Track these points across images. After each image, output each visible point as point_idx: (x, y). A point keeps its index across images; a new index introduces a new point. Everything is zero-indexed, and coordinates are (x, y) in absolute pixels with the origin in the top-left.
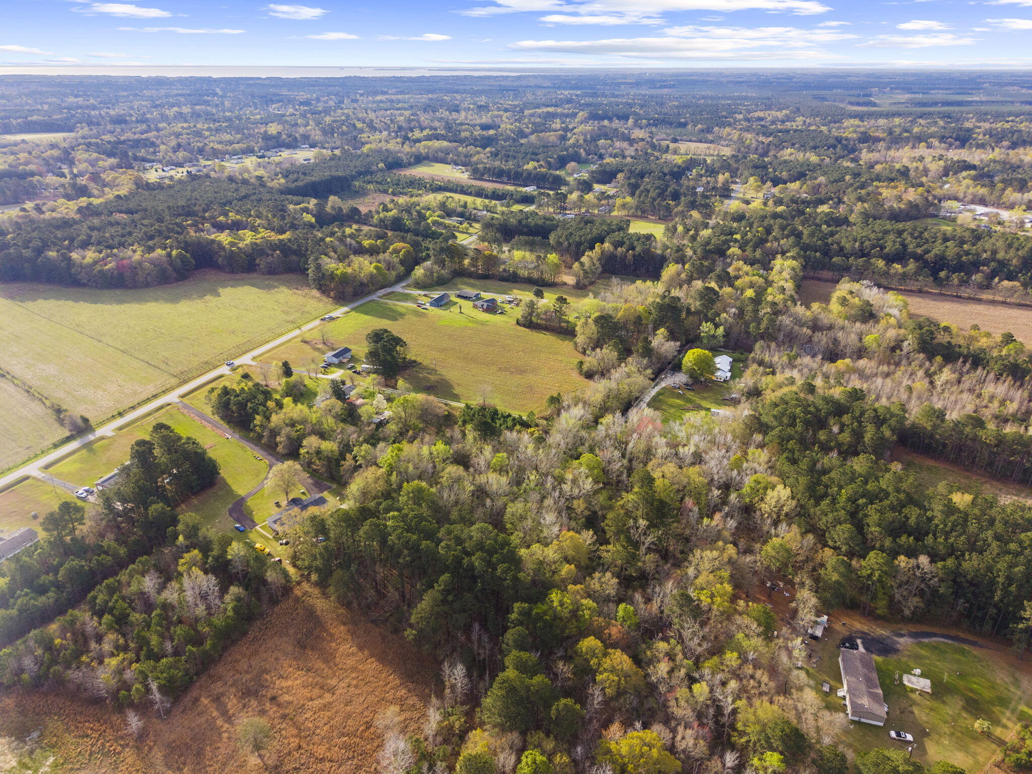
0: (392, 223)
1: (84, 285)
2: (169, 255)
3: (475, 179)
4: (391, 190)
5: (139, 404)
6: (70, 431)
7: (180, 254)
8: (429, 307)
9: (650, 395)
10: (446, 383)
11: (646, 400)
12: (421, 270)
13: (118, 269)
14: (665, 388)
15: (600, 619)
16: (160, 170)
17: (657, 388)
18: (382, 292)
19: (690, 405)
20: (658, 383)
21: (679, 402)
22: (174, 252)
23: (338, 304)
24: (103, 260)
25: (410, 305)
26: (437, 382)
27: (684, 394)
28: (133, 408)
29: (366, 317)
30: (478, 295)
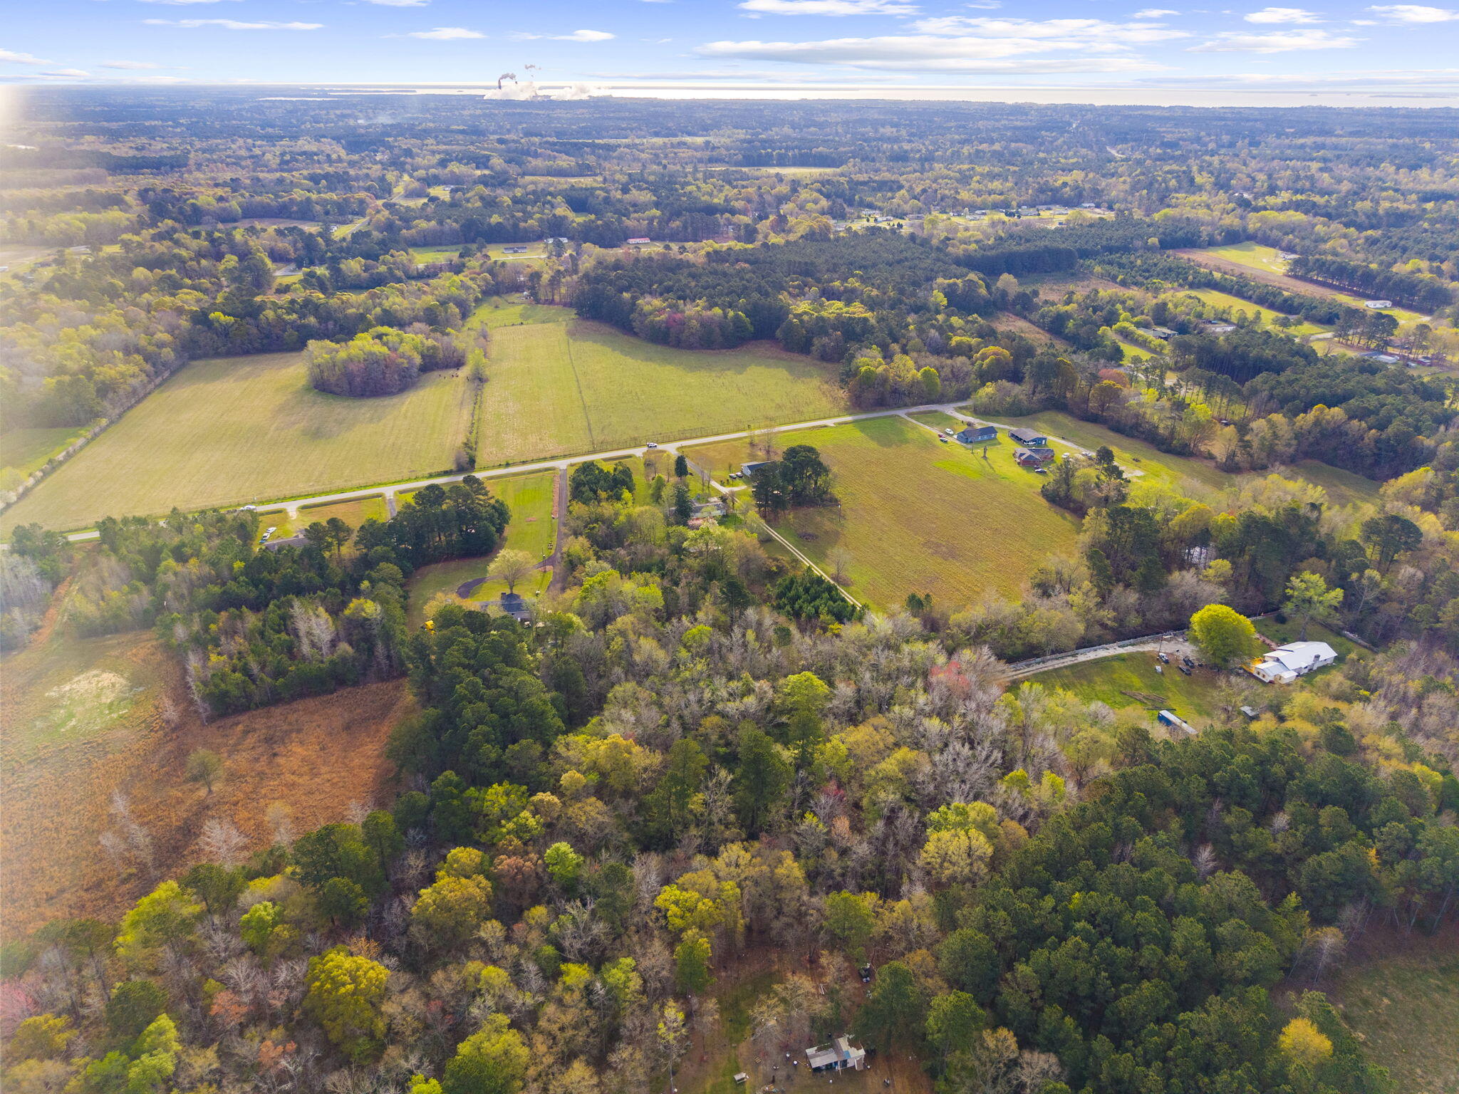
0: (1052, 322)
1: (636, 334)
2: (725, 315)
3: (1296, 277)
4: (1121, 277)
5: (533, 461)
6: (453, 467)
7: (737, 316)
8: (953, 440)
9: (1101, 653)
10: (834, 537)
11: (1081, 658)
12: (989, 389)
13: (667, 322)
14: (1143, 653)
15: (516, 842)
16: (872, 220)
17: (1130, 649)
18: (922, 408)
19: (1145, 692)
20: (1144, 643)
21: (1136, 681)
22: (731, 313)
23: (849, 411)
24: (661, 311)
25: (932, 431)
26: (826, 532)
27: (1162, 673)
28: (524, 463)
29: (858, 434)
30: (1041, 439)
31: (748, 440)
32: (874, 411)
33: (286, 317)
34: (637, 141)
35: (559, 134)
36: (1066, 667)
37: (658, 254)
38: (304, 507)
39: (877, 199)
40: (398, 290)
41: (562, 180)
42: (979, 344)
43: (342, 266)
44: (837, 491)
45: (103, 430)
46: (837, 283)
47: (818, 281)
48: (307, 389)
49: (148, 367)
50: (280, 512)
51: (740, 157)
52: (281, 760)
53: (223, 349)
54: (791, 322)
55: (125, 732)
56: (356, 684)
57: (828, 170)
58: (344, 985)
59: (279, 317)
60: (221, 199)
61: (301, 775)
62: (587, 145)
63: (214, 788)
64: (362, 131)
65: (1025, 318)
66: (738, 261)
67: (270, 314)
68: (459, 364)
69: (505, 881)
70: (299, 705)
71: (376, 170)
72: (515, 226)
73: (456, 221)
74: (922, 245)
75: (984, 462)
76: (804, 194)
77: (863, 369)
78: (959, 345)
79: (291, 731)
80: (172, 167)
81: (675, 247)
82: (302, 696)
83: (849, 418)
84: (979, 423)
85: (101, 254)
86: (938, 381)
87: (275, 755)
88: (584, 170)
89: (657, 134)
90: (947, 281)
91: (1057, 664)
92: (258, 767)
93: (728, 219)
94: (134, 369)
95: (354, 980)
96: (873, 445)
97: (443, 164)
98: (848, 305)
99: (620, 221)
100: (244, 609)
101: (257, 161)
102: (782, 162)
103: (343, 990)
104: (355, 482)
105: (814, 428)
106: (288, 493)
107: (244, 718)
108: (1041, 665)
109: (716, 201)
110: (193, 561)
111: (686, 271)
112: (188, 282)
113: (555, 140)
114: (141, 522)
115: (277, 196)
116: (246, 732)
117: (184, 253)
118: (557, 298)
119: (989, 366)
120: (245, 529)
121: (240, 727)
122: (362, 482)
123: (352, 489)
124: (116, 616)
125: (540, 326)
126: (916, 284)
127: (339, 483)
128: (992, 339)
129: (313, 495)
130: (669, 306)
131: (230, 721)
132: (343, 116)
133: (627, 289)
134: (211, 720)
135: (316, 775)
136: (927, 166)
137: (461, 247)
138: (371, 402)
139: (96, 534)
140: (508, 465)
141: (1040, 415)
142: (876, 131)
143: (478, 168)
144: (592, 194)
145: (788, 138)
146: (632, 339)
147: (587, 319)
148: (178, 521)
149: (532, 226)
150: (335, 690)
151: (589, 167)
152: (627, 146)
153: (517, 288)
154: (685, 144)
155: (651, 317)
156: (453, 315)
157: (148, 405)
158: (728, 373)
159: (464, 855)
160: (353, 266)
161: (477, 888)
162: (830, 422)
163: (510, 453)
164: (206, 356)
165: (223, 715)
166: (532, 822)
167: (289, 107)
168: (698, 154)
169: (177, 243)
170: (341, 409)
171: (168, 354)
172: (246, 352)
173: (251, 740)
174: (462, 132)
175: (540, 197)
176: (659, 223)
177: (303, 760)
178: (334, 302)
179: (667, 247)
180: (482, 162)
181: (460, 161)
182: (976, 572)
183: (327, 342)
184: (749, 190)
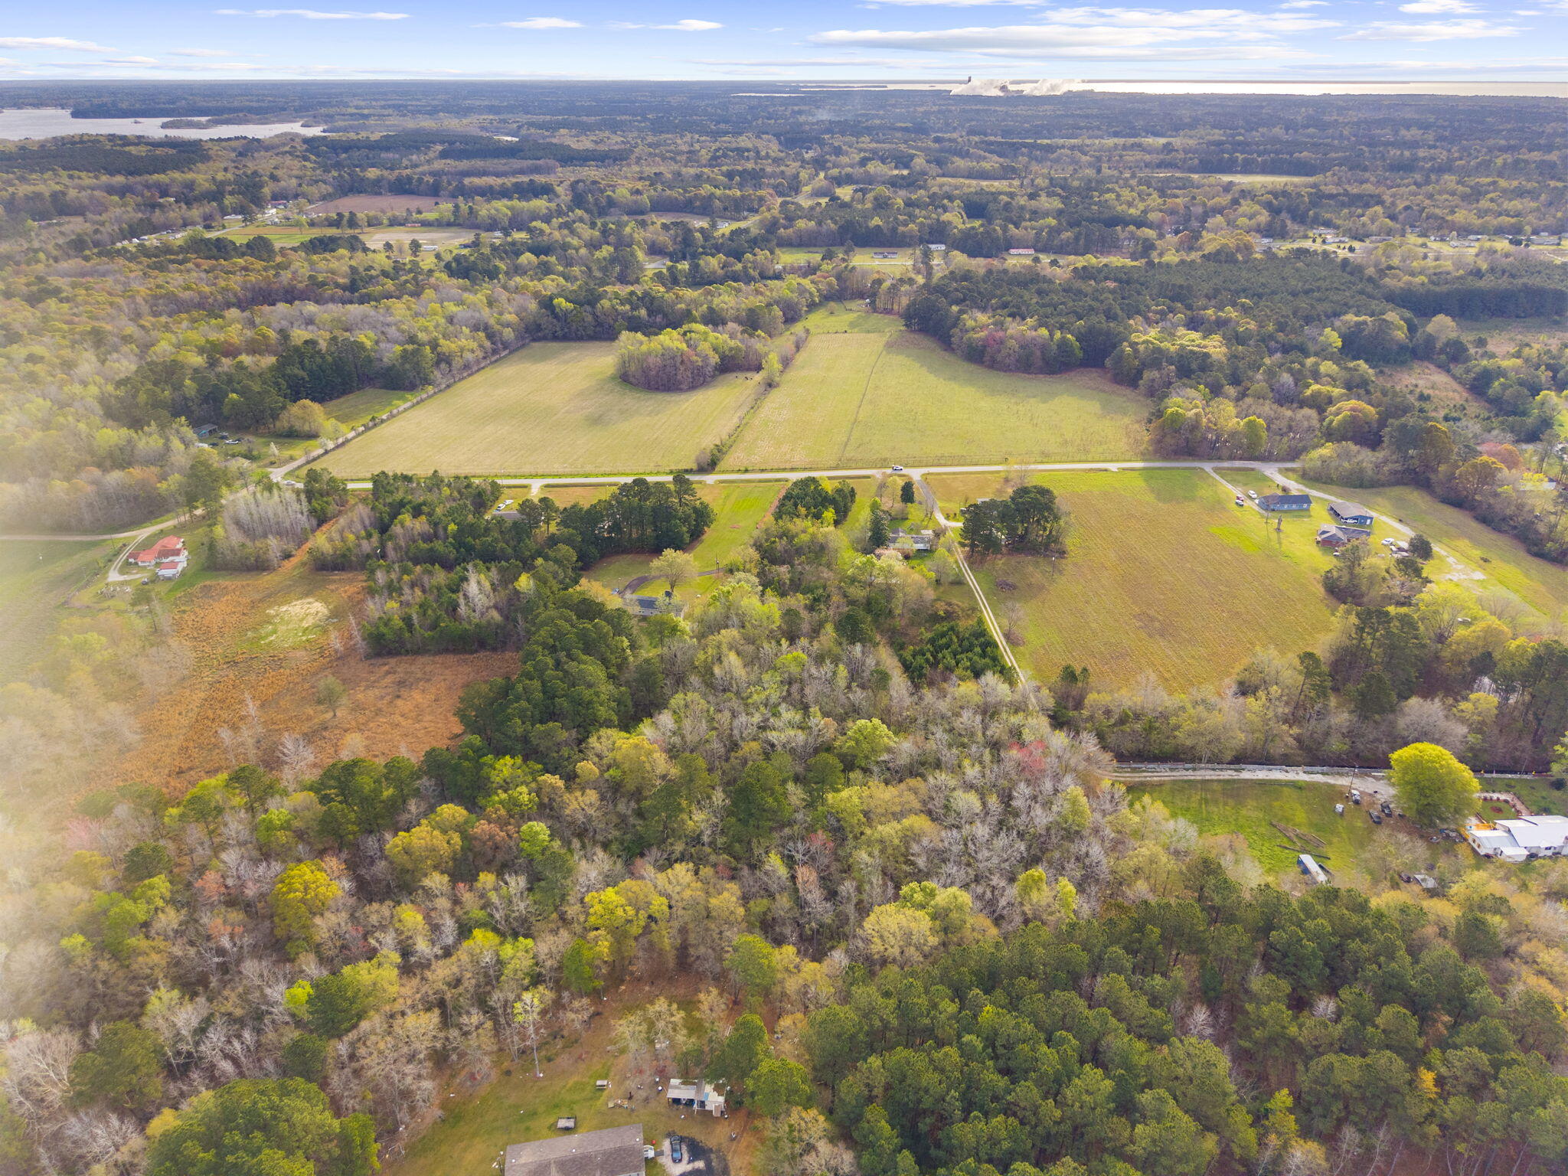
1: (953, 351)
2: (1051, 337)
5: (772, 470)
6: (695, 467)
7: (1063, 340)
8: (1252, 506)
9: (1277, 774)
10: (1033, 591)
11: (1246, 775)
12: (1327, 450)
13: (986, 340)
14: (1333, 786)
15: (503, 812)
16: (1319, 240)
17: (1319, 778)
18: (1238, 464)
19: (1303, 830)
20: (1341, 775)
21: (1301, 816)
22: (1058, 335)
23: (1144, 456)
24: (983, 327)
25: (1231, 491)
26: (1030, 585)
27: (1342, 814)
28: (762, 471)
29: (1139, 483)
30: (1366, 518)
31: (1003, 475)
32: (1177, 460)
33: (620, 308)
34: (1088, 142)
35: (1006, 133)
36: (1219, 781)
37: (1024, 267)
38: (547, 486)
39: (1341, 218)
40: (735, 289)
41: (974, 182)
42: (1342, 395)
43: (701, 262)
44: (1070, 542)
45: (430, 397)
46: (1210, 312)
47: (1189, 307)
48: (613, 378)
49: (488, 344)
50: (525, 487)
51: (1196, 161)
52: (399, 702)
53: (560, 333)
54: (1123, 351)
55: (304, 653)
56: (494, 649)
57: (1296, 180)
58: (296, 891)
59: (613, 307)
60: (638, 192)
61: (407, 718)
62: (1025, 145)
63: (338, 714)
64: (807, 128)
65: (1448, 371)
66: (1106, 278)
67: (605, 303)
68: (758, 368)
69: (476, 843)
70: (439, 659)
71: (793, 167)
72: (894, 230)
73: (835, 222)
74: (1351, 274)
75: (1274, 535)
76: (1246, 206)
77: (1170, 411)
78: (1316, 395)
79: (420, 680)
80: (615, 160)
81: (1045, 259)
82: (447, 651)
83: (1140, 465)
84: (1295, 487)
85: (509, 239)
86: (1264, 435)
87: (398, 697)
88: (1007, 173)
89: (1116, 134)
90: (1356, 319)
91: (1209, 775)
92: (380, 704)
93: (1131, 233)
94: (474, 345)
95: (306, 888)
96: (1150, 498)
97: (863, 162)
98: (1204, 338)
99: (1005, 229)
100: (437, 566)
101: (692, 156)
102: (1247, 169)
103: (292, 895)
104: (602, 470)
105: (1091, 470)
106: (540, 472)
107: (393, 661)
108: (1190, 772)
109: (1132, 211)
110: (423, 518)
111: (1034, 288)
112: (561, 268)
113: (999, 139)
114: (407, 479)
115: (686, 191)
116: (388, 673)
117: (575, 242)
118: (896, 307)
119: (1340, 424)
120: (482, 498)
121: (386, 668)
122: (608, 470)
123: (597, 476)
124: (344, 556)
125: (863, 335)
126: (1308, 320)
127: (589, 468)
128: (1362, 392)
129: (560, 476)
130: (995, 324)
131: (381, 661)
132: (800, 112)
133: (957, 302)
134: (368, 657)
135: (419, 721)
136: (1433, 177)
137: (824, 249)
138: (661, 397)
139: (369, 485)
140: (746, 471)
141: (1387, 490)
142: (1396, 133)
143: (896, 167)
144: (995, 200)
145: (1275, 140)
146: (947, 355)
147: (914, 331)
148: (436, 481)
149: (912, 230)
150: (476, 651)
151: (1013, 170)
152: (1072, 148)
153: (861, 295)
154: (1139, 145)
155: (971, 334)
156: (774, 318)
157: (478, 378)
158: (1032, 400)
159: (452, 811)
160: (713, 263)
161: (447, 844)
162: (1113, 467)
163: (756, 459)
164: (544, 338)
165: (378, 655)
166: (525, 798)
167: (754, 103)
168: (1147, 157)
169: (573, 232)
170: (633, 400)
171: (508, 334)
172: (579, 338)
173: (389, 679)
174: (906, 130)
175: (937, 202)
176: (1049, 233)
177: (417, 706)
178: (670, 296)
179: (1036, 260)
180: (904, 161)
181: (883, 161)
182: (1180, 657)
183: (639, 335)
184: (1178, 200)
